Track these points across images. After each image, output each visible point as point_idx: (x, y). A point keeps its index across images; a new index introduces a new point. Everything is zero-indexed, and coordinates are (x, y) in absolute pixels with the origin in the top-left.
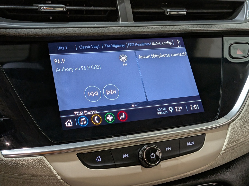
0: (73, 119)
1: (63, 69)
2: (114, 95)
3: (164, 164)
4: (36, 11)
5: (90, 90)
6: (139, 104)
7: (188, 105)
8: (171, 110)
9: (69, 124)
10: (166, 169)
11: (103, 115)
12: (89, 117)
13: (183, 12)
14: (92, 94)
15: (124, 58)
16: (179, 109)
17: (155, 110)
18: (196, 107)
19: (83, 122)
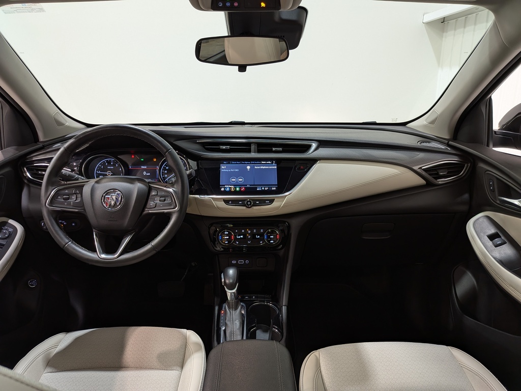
0: (224, 188)
1: (224, 170)
2: (242, 181)
3: (255, 208)
4: (219, 148)
5: (232, 179)
6: (250, 185)
7: (271, 187)
8: (263, 189)
9: (223, 189)
10: (256, 209)
11: (235, 188)
12: (230, 188)
13: (281, 149)
14: (233, 180)
15: (248, 167)
16: (266, 189)
17: (256, 188)
18: (274, 189)
19: (228, 189)
